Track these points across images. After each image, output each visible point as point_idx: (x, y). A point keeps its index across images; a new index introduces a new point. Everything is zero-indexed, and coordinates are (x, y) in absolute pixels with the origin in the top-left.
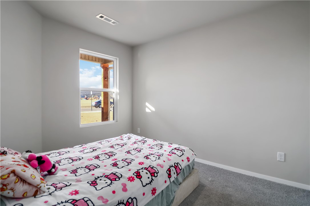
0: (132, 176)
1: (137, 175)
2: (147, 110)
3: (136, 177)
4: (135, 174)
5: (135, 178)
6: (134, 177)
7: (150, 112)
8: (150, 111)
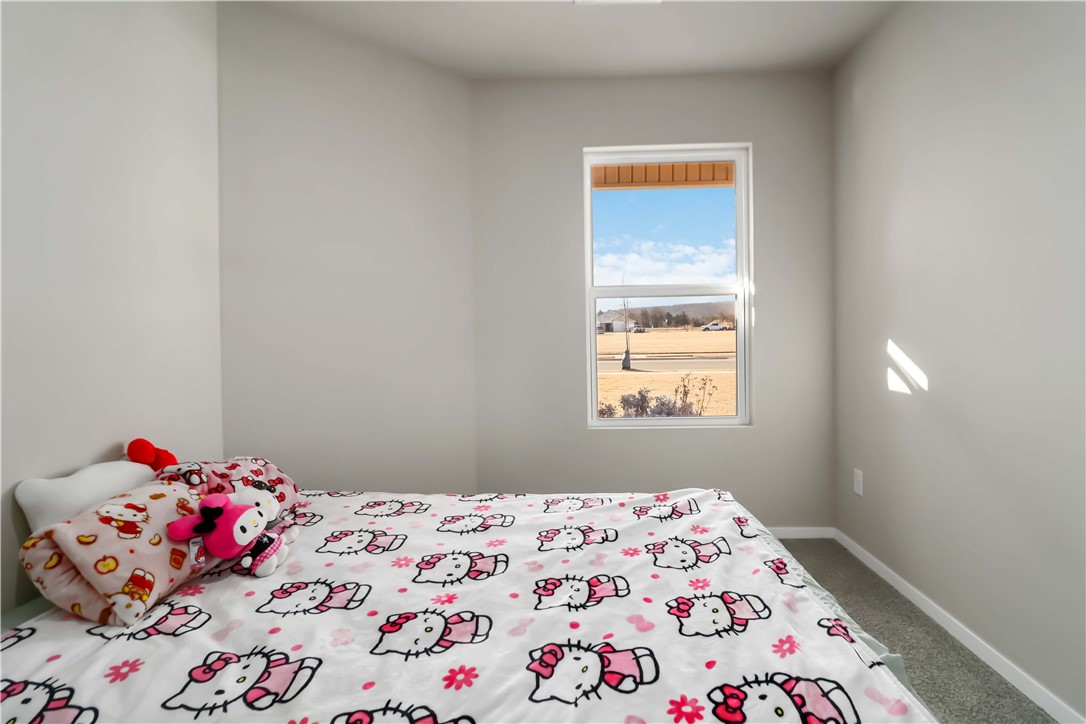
0: (696, 701)
1: (725, 702)
2: (895, 384)
3: (714, 712)
4: (718, 696)
5: (707, 713)
6: (703, 708)
7: (907, 391)
8: (904, 389)
